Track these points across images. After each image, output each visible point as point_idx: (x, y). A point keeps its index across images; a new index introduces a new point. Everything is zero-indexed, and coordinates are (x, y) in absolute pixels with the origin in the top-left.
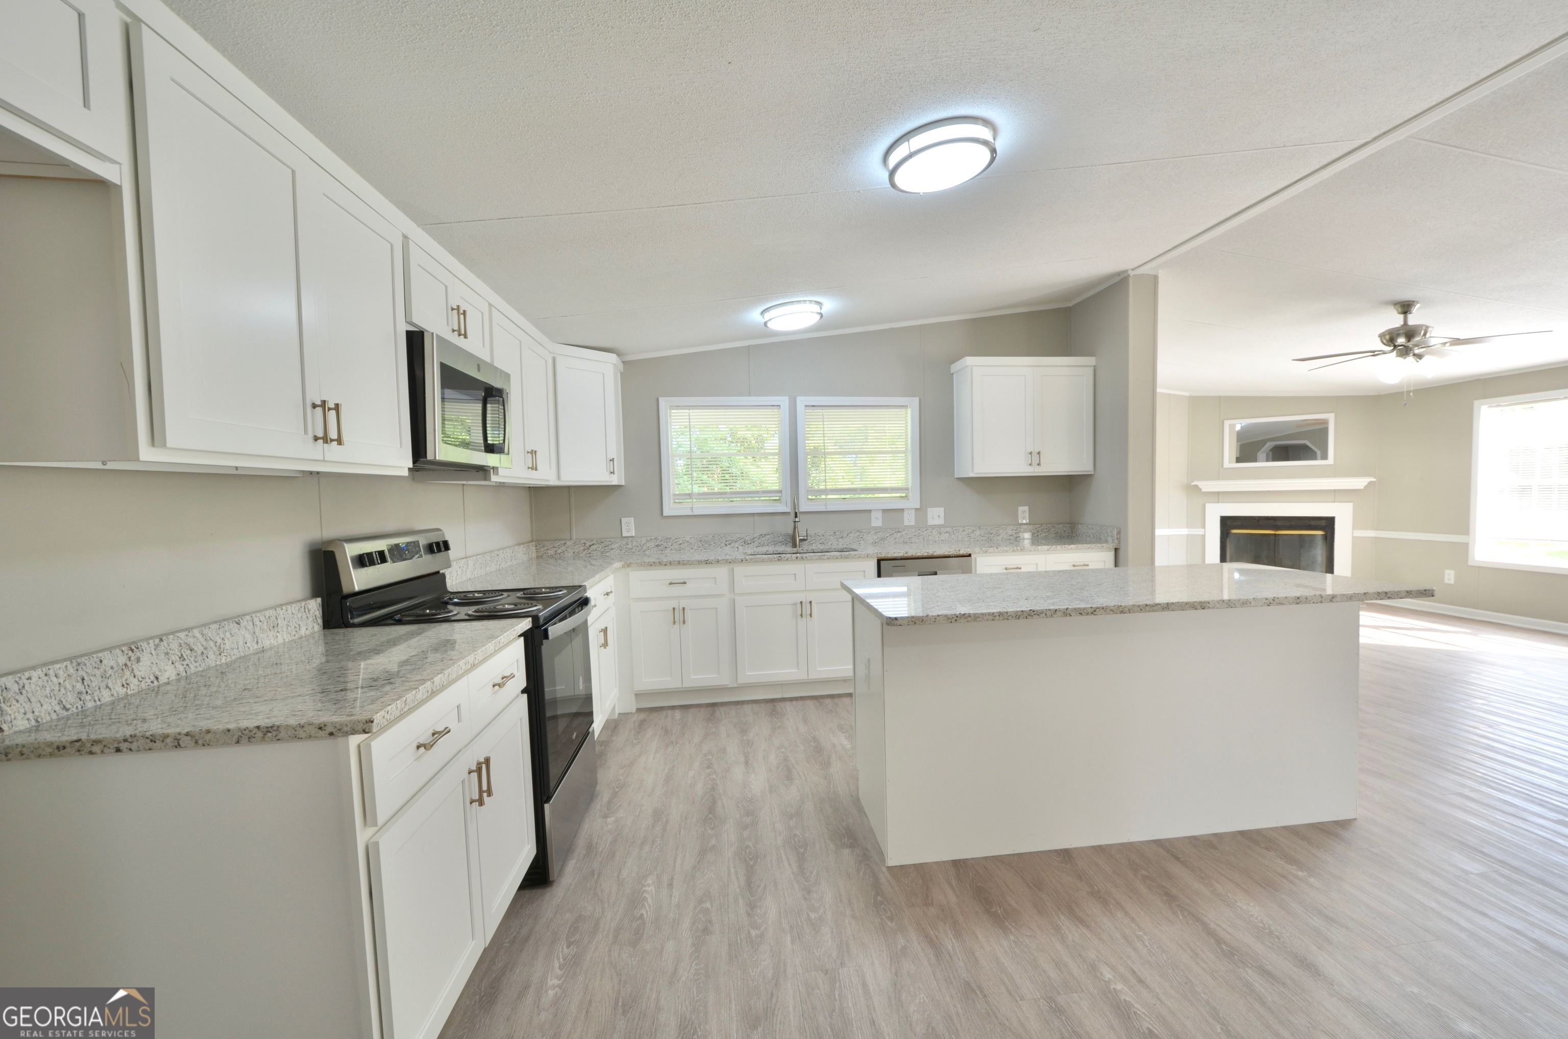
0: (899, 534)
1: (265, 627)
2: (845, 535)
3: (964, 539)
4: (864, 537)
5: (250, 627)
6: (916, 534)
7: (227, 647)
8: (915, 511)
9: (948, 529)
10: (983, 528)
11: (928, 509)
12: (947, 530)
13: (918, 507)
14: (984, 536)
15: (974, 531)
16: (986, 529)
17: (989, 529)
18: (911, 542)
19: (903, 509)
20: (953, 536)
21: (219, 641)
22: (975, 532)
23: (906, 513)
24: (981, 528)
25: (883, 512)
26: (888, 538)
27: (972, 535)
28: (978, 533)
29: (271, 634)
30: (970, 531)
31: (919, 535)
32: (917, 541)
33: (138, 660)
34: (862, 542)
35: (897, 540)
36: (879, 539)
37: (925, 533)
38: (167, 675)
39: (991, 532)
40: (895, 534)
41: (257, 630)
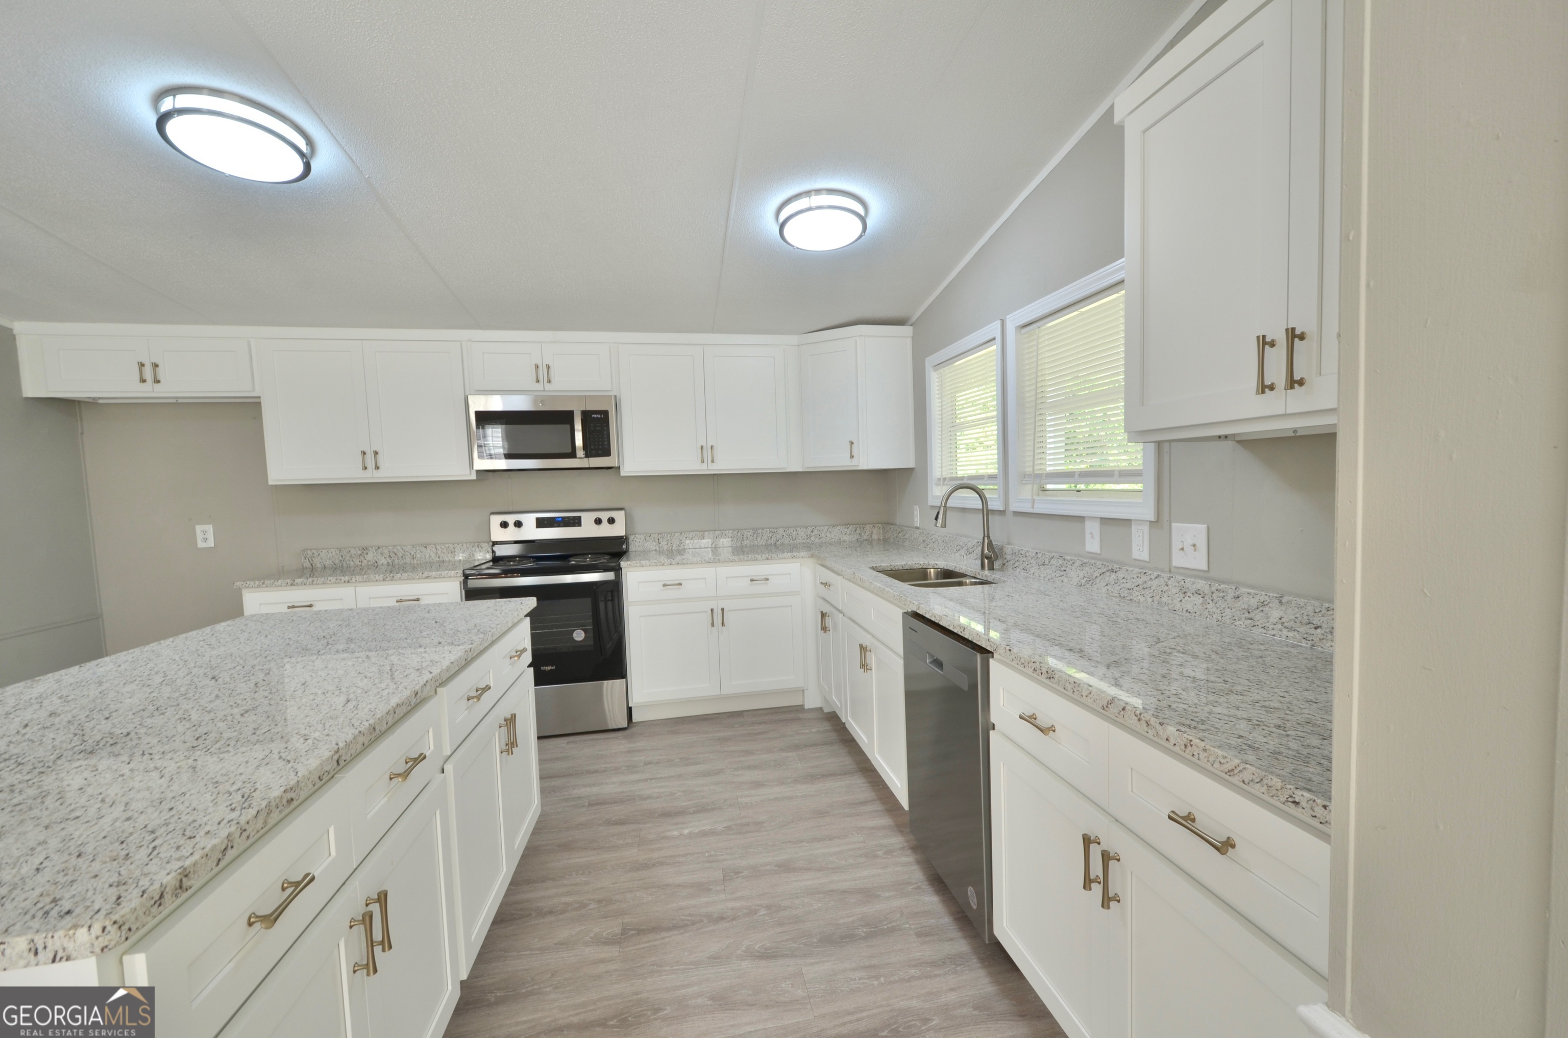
0: (1113, 576)
1: (445, 551)
2: (1047, 562)
3: (1237, 623)
4: (1068, 570)
5: (434, 550)
6: (1140, 581)
7: (418, 556)
8: (1150, 527)
9: (1201, 584)
10: (1288, 602)
11: (1173, 524)
12: (1199, 587)
13: (1152, 518)
14: (1291, 629)
15: (1263, 604)
16: (1300, 607)
17: (1310, 608)
18: (1131, 600)
19: (1130, 520)
20: (1211, 606)
21: (413, 553)
22: (1266, 609)
23: (1134, 528)
24: (1284, 600)
25: (1101, 523)
26: (1098, 580)
27: (1258, 616)
28: (1275, 614)
29: (449, 555)
30: (1254, 602)
31: (1145, 586)
32: (1142, 599)
33: (367, 554)
34: (1066, 580)
35: (1109, 587)
36: (1085, 579)
37: (1155, 583)
38: (382, 562)
39: (1316, 621)
40: (1108, 574)
41: (439, 552)
